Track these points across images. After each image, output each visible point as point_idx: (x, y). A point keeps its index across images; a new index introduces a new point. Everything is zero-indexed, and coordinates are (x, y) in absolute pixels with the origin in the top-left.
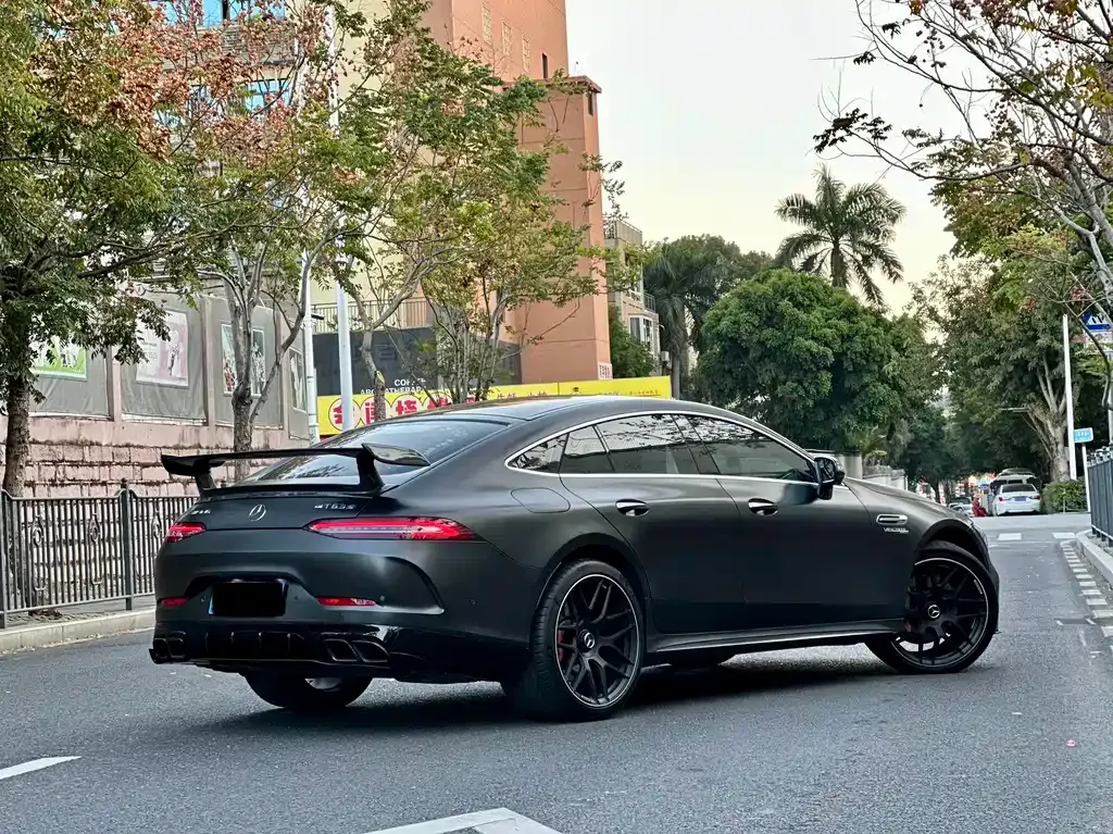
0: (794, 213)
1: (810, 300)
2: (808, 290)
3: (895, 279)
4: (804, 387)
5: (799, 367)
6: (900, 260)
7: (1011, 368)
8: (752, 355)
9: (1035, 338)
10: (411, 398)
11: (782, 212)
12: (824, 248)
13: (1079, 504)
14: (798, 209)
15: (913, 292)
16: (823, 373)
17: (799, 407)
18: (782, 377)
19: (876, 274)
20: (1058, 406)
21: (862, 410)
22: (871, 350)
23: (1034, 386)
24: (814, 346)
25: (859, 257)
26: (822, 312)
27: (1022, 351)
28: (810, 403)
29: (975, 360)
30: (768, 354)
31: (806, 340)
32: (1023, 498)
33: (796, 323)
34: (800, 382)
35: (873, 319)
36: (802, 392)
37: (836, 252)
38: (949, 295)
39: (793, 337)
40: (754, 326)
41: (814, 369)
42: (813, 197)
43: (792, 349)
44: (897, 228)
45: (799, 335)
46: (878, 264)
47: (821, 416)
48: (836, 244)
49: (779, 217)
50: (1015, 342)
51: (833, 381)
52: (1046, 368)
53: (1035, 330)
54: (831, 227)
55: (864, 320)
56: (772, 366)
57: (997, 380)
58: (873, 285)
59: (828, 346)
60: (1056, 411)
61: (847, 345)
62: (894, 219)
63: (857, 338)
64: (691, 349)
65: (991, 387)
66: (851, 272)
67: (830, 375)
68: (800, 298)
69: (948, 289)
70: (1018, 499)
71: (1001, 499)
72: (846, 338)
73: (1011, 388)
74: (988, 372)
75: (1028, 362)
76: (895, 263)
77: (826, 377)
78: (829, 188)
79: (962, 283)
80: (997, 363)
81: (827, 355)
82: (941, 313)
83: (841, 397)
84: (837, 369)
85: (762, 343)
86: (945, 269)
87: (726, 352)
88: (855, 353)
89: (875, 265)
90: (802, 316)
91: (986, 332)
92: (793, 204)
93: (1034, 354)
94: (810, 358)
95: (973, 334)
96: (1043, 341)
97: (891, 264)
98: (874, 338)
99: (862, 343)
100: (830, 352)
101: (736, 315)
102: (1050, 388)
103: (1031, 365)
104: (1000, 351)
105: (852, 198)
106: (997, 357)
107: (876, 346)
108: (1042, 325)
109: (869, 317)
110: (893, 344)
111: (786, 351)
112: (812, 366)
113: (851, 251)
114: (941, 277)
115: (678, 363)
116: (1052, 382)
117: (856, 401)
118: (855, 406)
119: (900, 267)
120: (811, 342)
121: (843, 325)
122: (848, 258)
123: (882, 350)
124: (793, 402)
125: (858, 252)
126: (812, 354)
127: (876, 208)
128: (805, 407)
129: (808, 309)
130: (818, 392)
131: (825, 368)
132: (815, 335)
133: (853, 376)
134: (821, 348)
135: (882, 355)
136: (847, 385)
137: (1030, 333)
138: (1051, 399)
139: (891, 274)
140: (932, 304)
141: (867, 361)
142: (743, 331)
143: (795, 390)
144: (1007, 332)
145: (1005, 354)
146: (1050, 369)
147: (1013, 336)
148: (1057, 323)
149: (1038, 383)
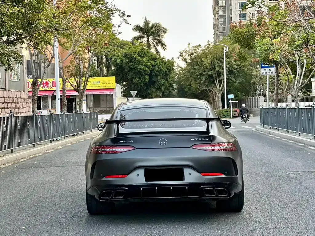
0: (137, 30)
1: (143, 55)
2: (143, 52)
3: (165, 49)
4: (141, 80)
5: (140, 74)
6: (166, 44)
7: (208, 77)
8: (126, 70)
9: (215, 68)
10: (47, 81)
11: (133, 29)
12: (145, 40)
13: (228, 116)
14: (138, 28)
16: (147, 76)
17: (139, 85)
18: (135, 77)
19: (159, 48)
20: (220, 87)
21: (157, 87)
22: (160, 70)
23: (213, 82)
24: (145, 68)
25: (155, 43)
26: (147, 58)
27: (211, 72)
28: (143, 85)
29: (198, 74)
30: (130, 70)
31: (142, 66)
33: (139, 61)
34: (140, 78)
35: (161, 61)
36: (140, 81)
37: (148, 41)
38: (190, 55)
39: (138, 65)
40: (127, 62)
41: (144, 75)
42: (142, 25)
43: (138, 69)
44: (165, 35)
45: (140, 65)
46: (160, 45)
47: (145, 88)
48: (148, 39)
49: (132, 31)
50: (209, 69)
51: (149, 78)
52: (217, 77)
53: (215, 66)
54: (147, 34)
55: (159, 61)
56: (132, 73)
57: (204, 80)
58: (158, 51)
59: (148, 68)
60: (219, 89)
61: (154, 68)
62: (165, 33)
63: (157, 66)
64: (104, 68)
65: (202, 82)
66: (152, 46)
67: (148, 77)
68: (140, 54)
69: (190, 53)
72: (153, 66)
73: (207, 82)
74: (201, 77)
75: (212, 75)
76: (164, 45)
77: (147, 77)
78: (146, 23)
79: (193, 51)
80: (204, 75)
81: (148, 71)
82: (188, 60)
83: (152, 83)
84: (150, 75)
85: (129, 67)
86: (189, 47)
87: (118, 69)
88: (156, 70)
89: (159, 45)
90: (141, 59)
91: (201, 66)
92: (136, 27)
93: (214, 73)
94: (143, 71)
95: (197, 66)
96: (217, 69)
97: (163, 45)
98: (161, 66)
99: (158, 68)
100: (149, 70)
101: (122, 59)
102: (218, 82)
103: (214, 76)
104: (205, 71)
105: (153, 26)
106: (204, 73)
107: (162, 68)
108: (217, 64)
109: (160, 60)
110: (166, 68)
111: (136, 69)
112: (143, 74)
113: (152, 41)
114: (188, 49)
115: (101, 72)
116: (219, 81)
117: (156, 84)
118: (155, 86)
119: (166, 46)
120: (144, 67)
121: (153, 62)
122: (151, 43)
123: (163, 70)
124: (137, 84)
125: (155, 41)
126: (144, 70)
127: (160, 29)
128: (141, 86)
129: (142, 57)
130: (145, 81)
131: (147, 74)
132: (145, 65)
133: (155, 77)
134: (146, 69)
135: (163, 71)
136: (153, 79)
137: (213, 67)
138: (218, 86)
139: (163, 48)
140: (185, 57)
141: (159, 73)
142: (124, 63)
143: (138, 80)
144: (207, 66)
145: (206, 72)
146: (218, 77)
147: (209, 67)
148: (221, 64)
149: (215, 81)
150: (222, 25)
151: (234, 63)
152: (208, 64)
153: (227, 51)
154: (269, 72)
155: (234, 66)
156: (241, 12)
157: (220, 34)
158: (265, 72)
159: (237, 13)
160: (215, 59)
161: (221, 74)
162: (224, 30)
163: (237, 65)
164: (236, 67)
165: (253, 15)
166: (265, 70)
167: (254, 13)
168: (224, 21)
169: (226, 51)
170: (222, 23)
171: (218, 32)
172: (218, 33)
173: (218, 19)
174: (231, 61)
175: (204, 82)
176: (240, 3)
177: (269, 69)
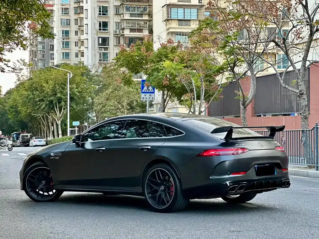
7: (48, 103)
9: (56, 94)
15: (17, 78)
20: (60, 115)
27: (52, 98)
29: (37, 99)
32: (41, 141)
50: (50, 95)
53: (56, 92)
57: (44, 106)
60: (59, 116)
65: (42, 108)
70: (39, 141)
71: (34, 141)
73: (46, 108)
74: (41, 103)
75: (53, 101)
80: (44, 101)
91: (41, 91)
93: (55, 99)
95: (37, 92)
96: (59, 95)
102: (58, 109)
103: (54, 102)
104: (45, 97)
106: (44, 99)
108: (58, 91)
116: (59, 107)
137: (54, 93)
138: (58, 113)
144: (48, 92)
145: (47, 98)
146: (58, 104)
147: (50, 93)
148: (62, 90)
149: (54, 108)
150: (41, 52)
151: (77, 90)
152: (49, 89)
153: (71, 77)
154: (149, 98)
155: (76, 92)
156: (64, 40)
157: (39, 61)
158: (145, 97)
159: (60, 40)
160: (56, 85)
161: (62, 101)
162: (43, 57)
163: (79, 92)
164: (78, 94)
165: (76, 43)
166: (145, 95)
167: (78, 42)
168: (43, 48)
169: (69, 77)
170: (41, 49)
171: (36, 58)
172: (36, 60)
173: (36, 45)
174: (73, 88)
175: (44, 108)
176: (63, 31)
177: (149, 94)
